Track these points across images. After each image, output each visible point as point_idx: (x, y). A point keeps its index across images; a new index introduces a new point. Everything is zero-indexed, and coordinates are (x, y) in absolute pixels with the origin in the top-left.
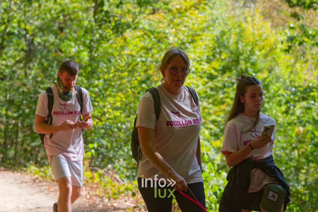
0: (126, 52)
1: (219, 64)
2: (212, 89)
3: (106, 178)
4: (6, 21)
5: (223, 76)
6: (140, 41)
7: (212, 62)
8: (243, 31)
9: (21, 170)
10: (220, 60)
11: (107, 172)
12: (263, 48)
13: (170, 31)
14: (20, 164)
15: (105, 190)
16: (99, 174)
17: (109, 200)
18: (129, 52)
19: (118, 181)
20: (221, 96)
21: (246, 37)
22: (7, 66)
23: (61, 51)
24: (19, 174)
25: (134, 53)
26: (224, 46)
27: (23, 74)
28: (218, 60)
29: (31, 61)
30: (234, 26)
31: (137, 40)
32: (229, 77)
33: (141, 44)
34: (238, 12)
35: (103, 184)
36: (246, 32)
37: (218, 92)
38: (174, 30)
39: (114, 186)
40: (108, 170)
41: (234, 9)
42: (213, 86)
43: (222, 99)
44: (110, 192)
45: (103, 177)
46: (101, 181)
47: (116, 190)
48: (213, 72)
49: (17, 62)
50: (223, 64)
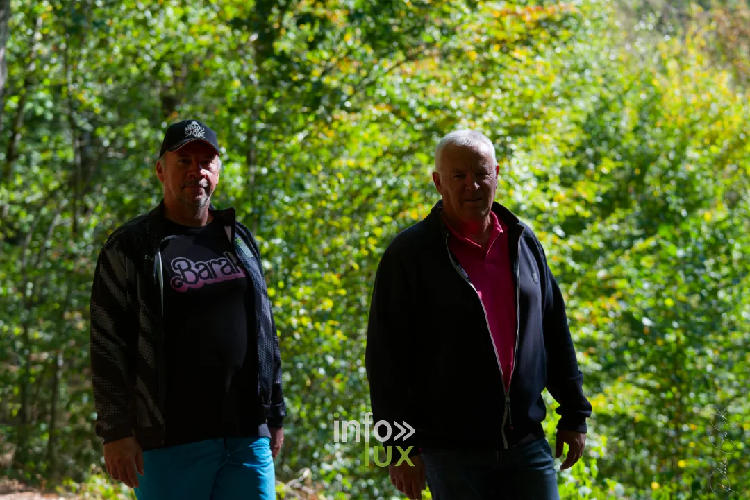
0: (345, 162)
1: (595, 186)
2: (577, 256)
4: (20, 84)
5: (608, 221)
6: (382, 131)
7: (575, 184)
8: (657, 97)
9: (68, 489)
10: (597, 177)
11: (299, 489)
12: (713, 142)
13: (462, 102)
14: (63, 471)
18: (352, 163)
20: (602, 274)
21: (665, 114)
22: (24, 205)
25: (366, 164)
26: (607, 139)
27: (69, 226)
28: (592, 179)
29: (89, 190)
30: (631, 86)
31: (375, 127)
32: (620, 221)
33: (384, 141)
34: (641, 47)
36: (665, 99)
38: (471, 101)
40: (303, 482)
41: (631, 40)
42: (579, 248)
43: (605, 280)
48: (579, 208)
49: (52, 195)
50: (604, 189)
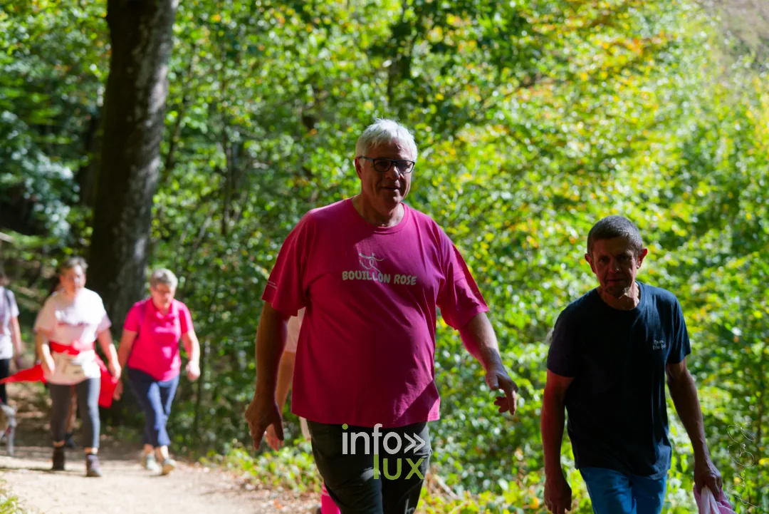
0: (463, 177)
1: (690, 208)
4: (179, 100)
5: (702, 239)
6: (498, 150)
7: (672, 205)
8: (749, 128)
9: (212, 460)
10: (693, 200)
13: (572, 127)
14: (207, 445)
18: (471, 179)
19: (443, 491)
20: (695, 287)
21: (757, 144)
22: (180, 208)
23: (309, 174)
24: (206, 470)
25: (482, 181)
26: (702, 164)
27: (218, 228)
28: (687, 200)
29: (235, 196)
31: (492, 147)
32: (714, 241)
34: (738, 81)
36: (757, 130)
37: (686, 278)
38: (580, 126)
39: (434, 504)
42: (674, 263)
43: (698, 294)
47: (438, 512)
49: (204, 200)
50: (699, 210)
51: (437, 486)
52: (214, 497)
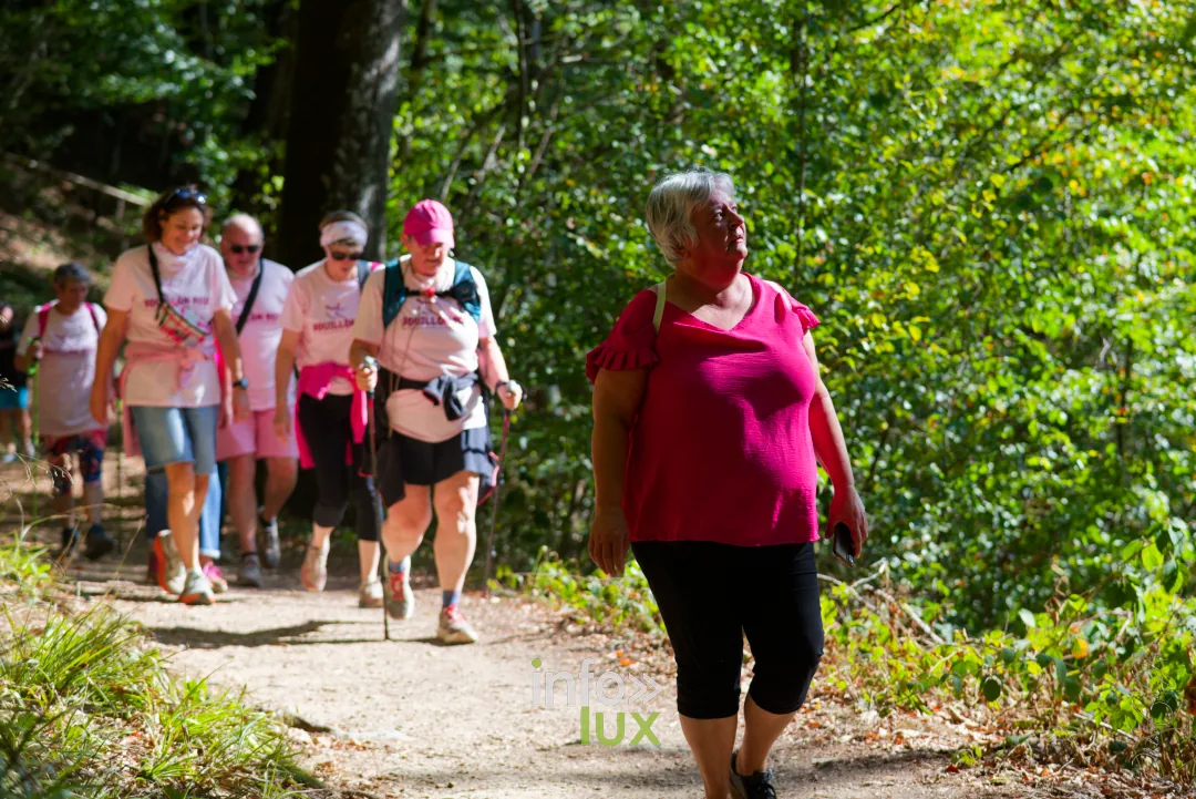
3: (866, 619)
9: (505, 582)
11: (870, 593)
15: (864, 673)
16: (838, 602)
17: (883, 714)
19: (919, 631)
23: (666, 71)
24: (496, 600)
25: (981, 76)
35: (853, 647)
39: (903, 653)
40: (877, 582)
44: (886, 678)
45: (856, 617)
46: (846, 631)
47: (910, 669)
49: (481, 120)
51: (909, 623)
52: (508, 649)
